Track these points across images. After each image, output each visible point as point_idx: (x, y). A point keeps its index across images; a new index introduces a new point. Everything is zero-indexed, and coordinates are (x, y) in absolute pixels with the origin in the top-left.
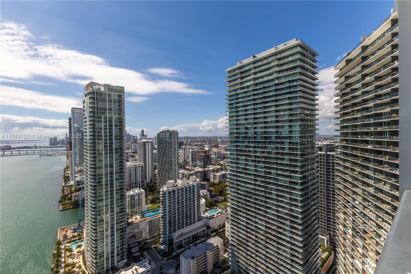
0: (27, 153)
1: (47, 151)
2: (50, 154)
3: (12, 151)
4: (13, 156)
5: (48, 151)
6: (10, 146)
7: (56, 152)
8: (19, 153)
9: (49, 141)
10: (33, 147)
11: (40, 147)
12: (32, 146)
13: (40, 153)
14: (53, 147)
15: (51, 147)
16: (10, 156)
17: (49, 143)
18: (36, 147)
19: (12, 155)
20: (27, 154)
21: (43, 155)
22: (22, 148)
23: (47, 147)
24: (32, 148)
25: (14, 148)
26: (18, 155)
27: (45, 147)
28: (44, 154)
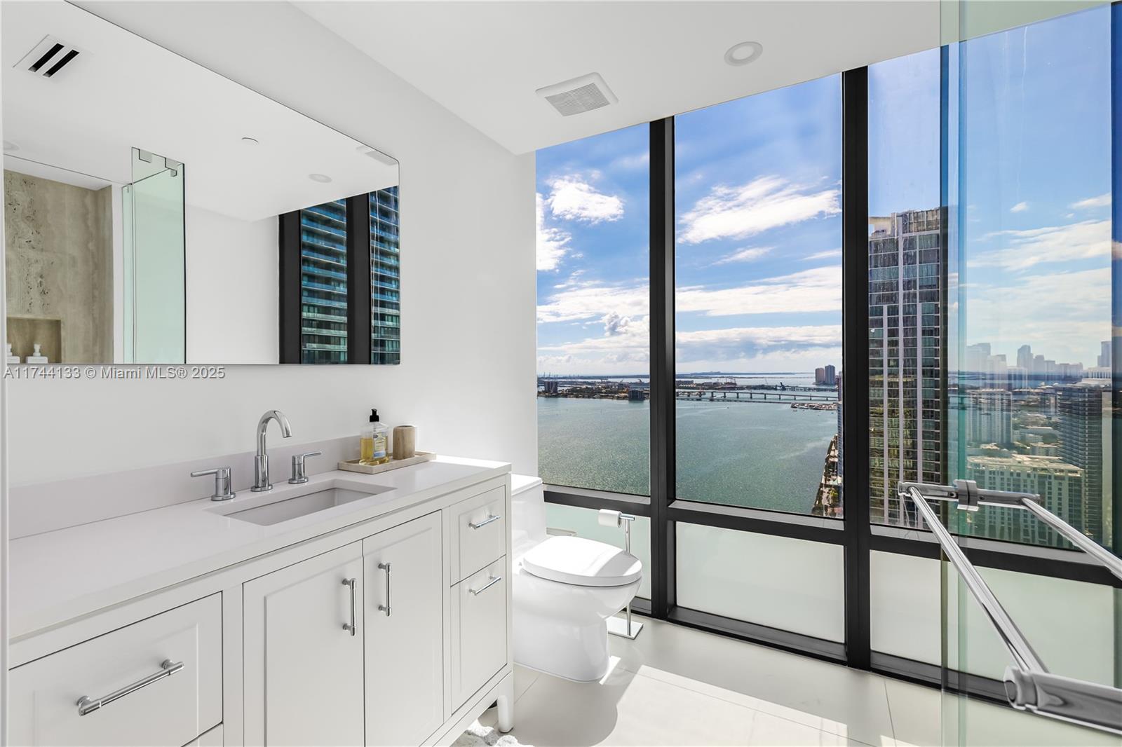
0: (765, 398)
1: (809, 398)
2: (816, 405)
3: (738, 393)
4: (741, 401)
5: (813, 398)
6: (735, 384)
7: (832, 403)
8: (751, 398)
9: (814, 375)
10: (778, 388)
11: (793, 389)
12: (776, 386)
13: (794, 402)
14: (825, 390)
15: (818, 390)
16: (735, 401)
17: (814, 380)
18: (784, 388)
19: (738, 400)
20: (765, 401)
21: (800, 406)
22: (755, 388)
23: (810, 389)
24: (776, 389)
25: (742, 388)
26: (749, 402)
27: (805, 389)
28: (803, 404)
